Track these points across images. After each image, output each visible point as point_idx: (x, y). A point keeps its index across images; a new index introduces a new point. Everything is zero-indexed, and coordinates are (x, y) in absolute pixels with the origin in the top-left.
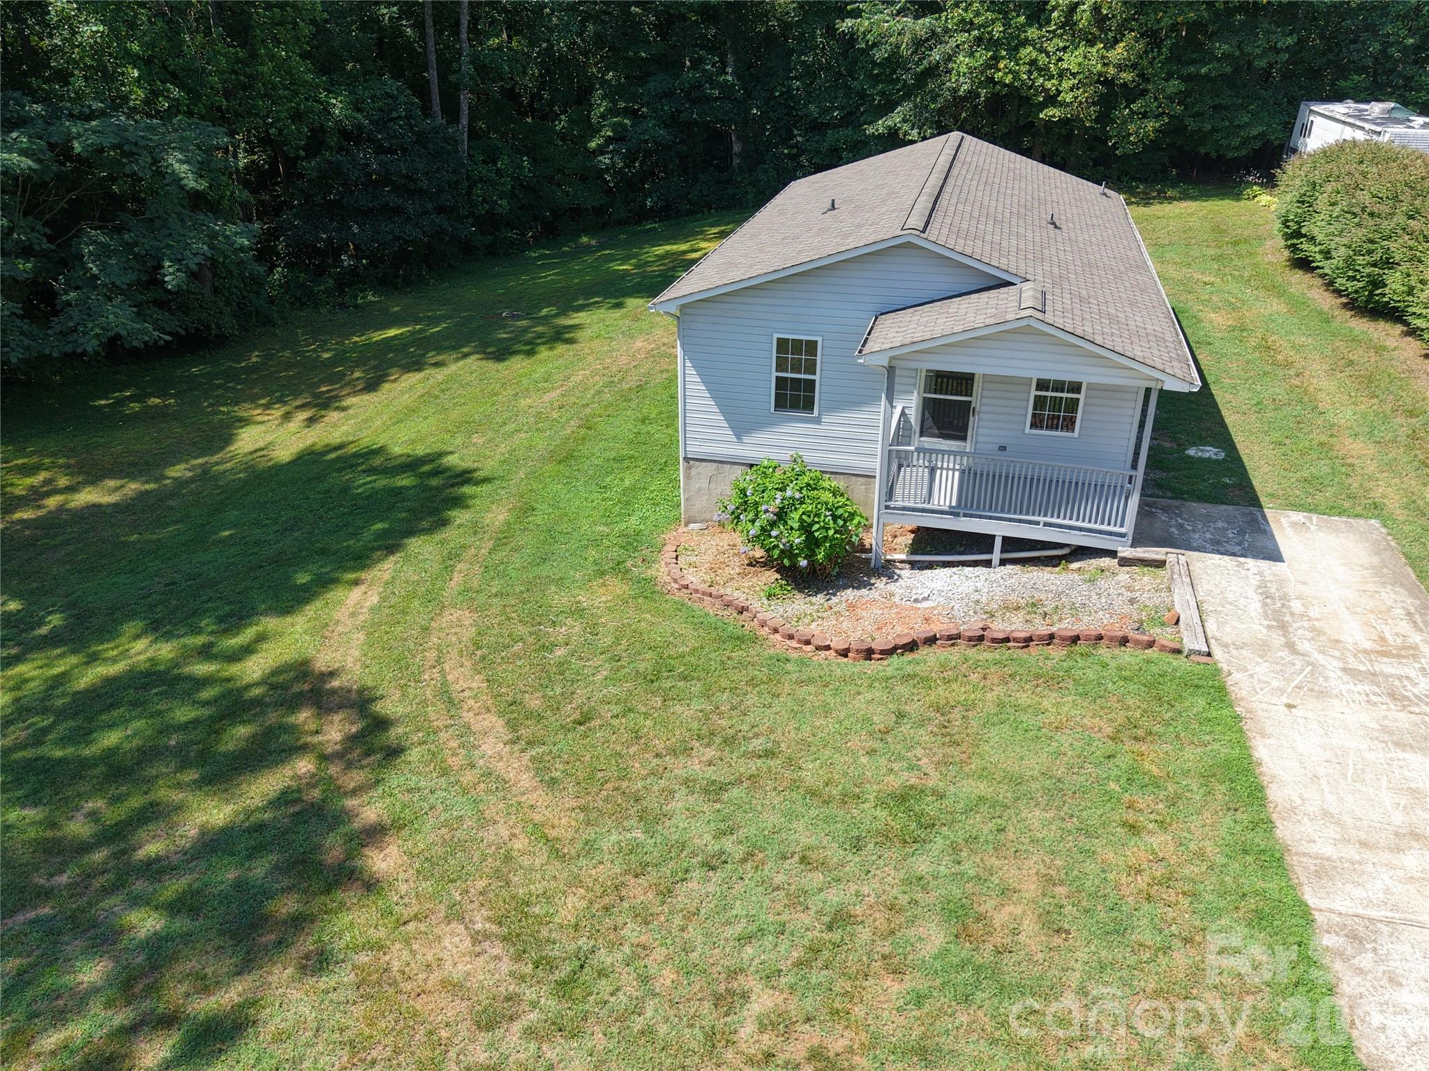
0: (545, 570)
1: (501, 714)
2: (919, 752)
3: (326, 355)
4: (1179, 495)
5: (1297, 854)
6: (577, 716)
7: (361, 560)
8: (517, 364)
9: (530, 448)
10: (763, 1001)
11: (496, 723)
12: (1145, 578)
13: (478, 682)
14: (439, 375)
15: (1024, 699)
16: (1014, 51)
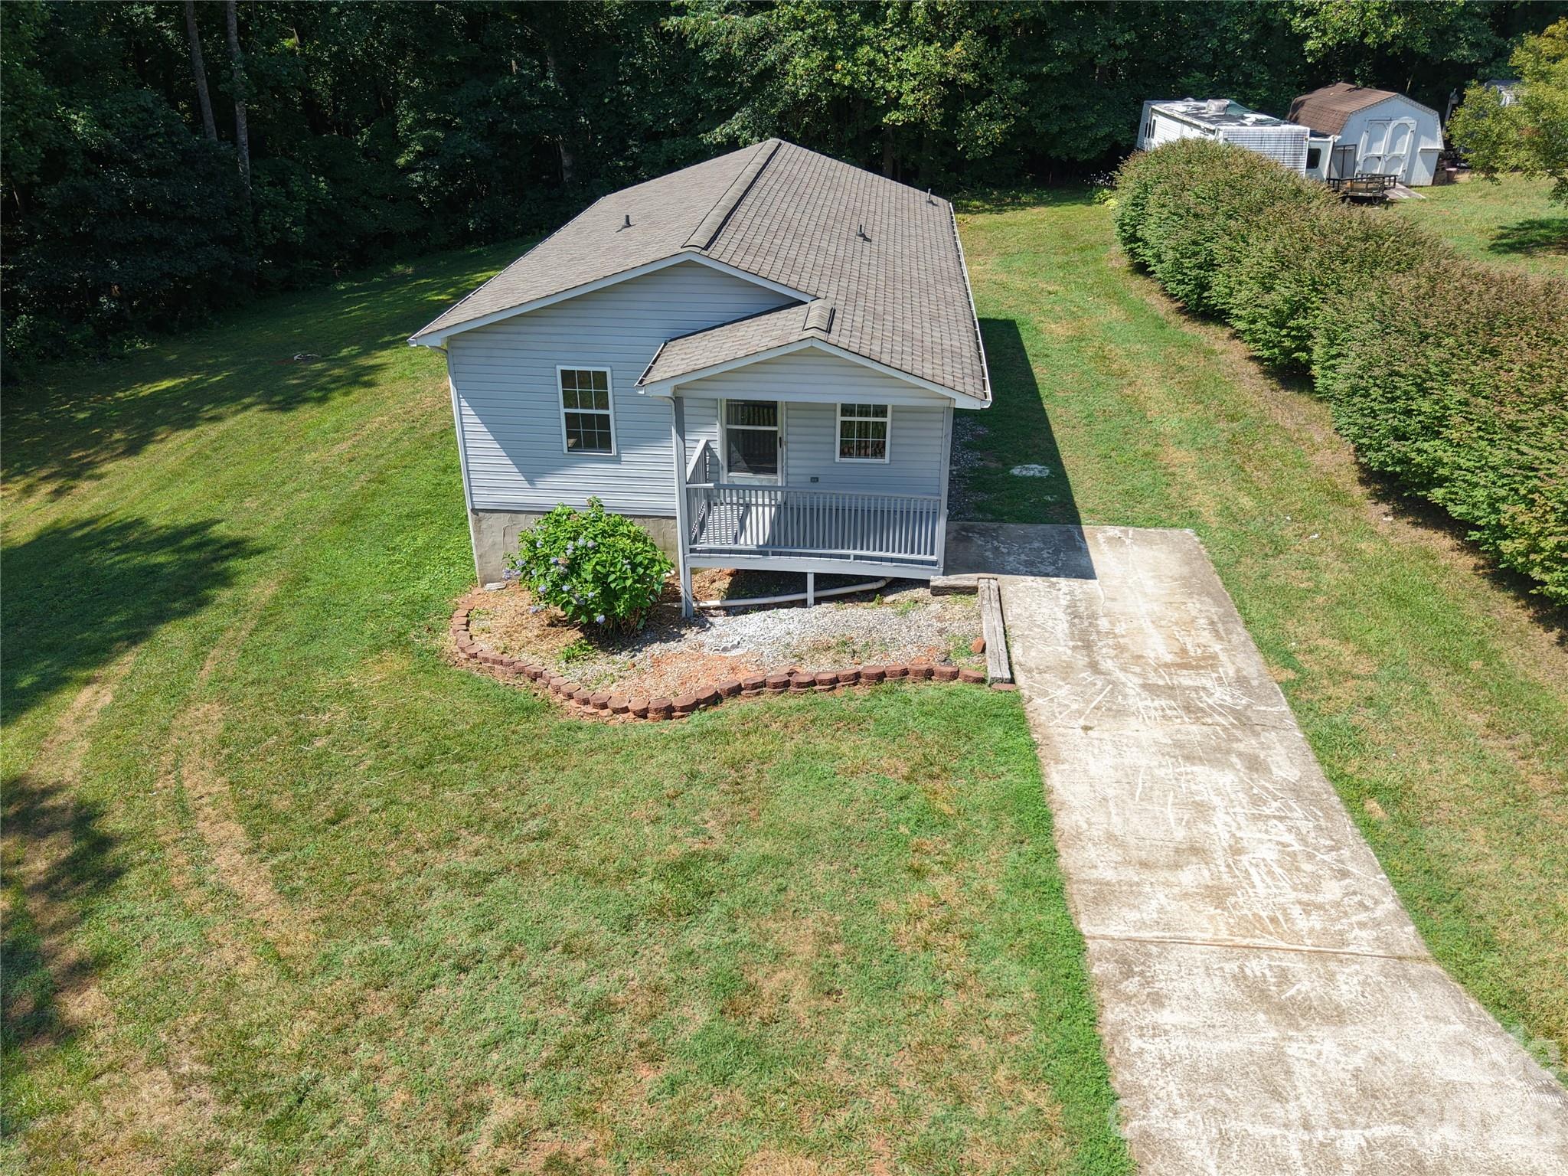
0: (315, 649)
1: (243, 820)
2: (707, 814)
3: (82, 416)
4: (999, 517)
5: (1077, 882)
6: (331, 814)
7: (99, 653)
8: (306, 414)
9: (310, 509)
10: (504, 1111)
11: (237, 831)
12: (957, 606)
13: (219, 786)
14: (211, 432)
15: (823, 745)
16: (851, 50)
